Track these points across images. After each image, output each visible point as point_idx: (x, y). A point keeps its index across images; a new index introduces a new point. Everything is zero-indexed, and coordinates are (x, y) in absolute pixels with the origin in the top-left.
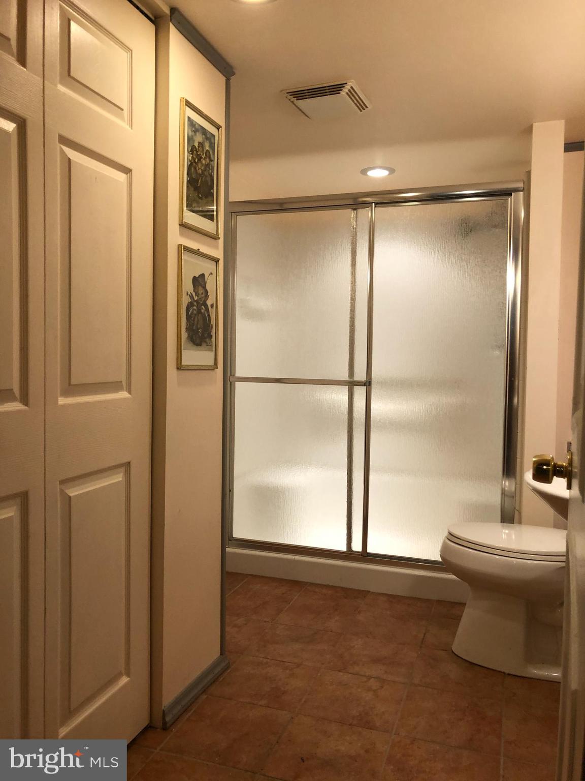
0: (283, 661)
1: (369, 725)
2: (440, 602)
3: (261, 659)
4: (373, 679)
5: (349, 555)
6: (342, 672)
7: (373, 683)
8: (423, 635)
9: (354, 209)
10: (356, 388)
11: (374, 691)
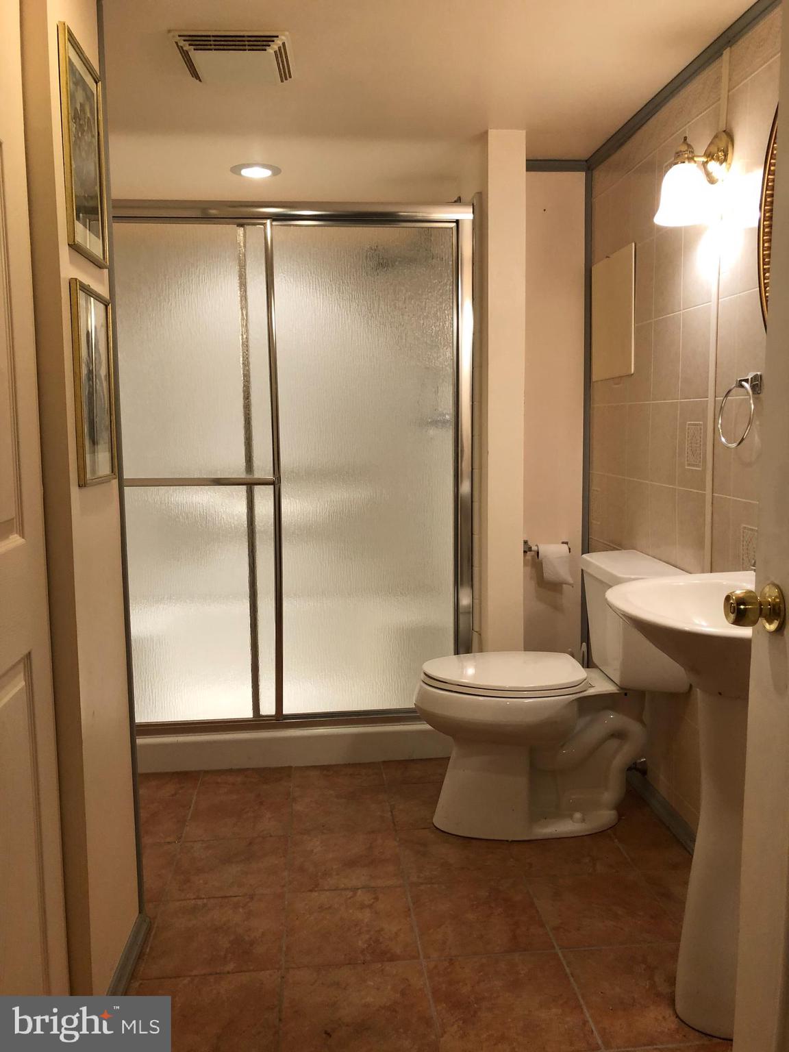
0: (226, 897)
1: (386, 956)
2: (386, 763)
3: (193, 902)
4: (359, 890)
5: (258, 722)
6: (316, 891)
7: (361, 896)
8: (390, 813)
9: (241, 225)
10: (257, 489)
11: (370, 906)
